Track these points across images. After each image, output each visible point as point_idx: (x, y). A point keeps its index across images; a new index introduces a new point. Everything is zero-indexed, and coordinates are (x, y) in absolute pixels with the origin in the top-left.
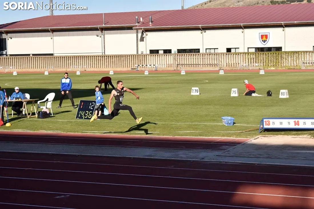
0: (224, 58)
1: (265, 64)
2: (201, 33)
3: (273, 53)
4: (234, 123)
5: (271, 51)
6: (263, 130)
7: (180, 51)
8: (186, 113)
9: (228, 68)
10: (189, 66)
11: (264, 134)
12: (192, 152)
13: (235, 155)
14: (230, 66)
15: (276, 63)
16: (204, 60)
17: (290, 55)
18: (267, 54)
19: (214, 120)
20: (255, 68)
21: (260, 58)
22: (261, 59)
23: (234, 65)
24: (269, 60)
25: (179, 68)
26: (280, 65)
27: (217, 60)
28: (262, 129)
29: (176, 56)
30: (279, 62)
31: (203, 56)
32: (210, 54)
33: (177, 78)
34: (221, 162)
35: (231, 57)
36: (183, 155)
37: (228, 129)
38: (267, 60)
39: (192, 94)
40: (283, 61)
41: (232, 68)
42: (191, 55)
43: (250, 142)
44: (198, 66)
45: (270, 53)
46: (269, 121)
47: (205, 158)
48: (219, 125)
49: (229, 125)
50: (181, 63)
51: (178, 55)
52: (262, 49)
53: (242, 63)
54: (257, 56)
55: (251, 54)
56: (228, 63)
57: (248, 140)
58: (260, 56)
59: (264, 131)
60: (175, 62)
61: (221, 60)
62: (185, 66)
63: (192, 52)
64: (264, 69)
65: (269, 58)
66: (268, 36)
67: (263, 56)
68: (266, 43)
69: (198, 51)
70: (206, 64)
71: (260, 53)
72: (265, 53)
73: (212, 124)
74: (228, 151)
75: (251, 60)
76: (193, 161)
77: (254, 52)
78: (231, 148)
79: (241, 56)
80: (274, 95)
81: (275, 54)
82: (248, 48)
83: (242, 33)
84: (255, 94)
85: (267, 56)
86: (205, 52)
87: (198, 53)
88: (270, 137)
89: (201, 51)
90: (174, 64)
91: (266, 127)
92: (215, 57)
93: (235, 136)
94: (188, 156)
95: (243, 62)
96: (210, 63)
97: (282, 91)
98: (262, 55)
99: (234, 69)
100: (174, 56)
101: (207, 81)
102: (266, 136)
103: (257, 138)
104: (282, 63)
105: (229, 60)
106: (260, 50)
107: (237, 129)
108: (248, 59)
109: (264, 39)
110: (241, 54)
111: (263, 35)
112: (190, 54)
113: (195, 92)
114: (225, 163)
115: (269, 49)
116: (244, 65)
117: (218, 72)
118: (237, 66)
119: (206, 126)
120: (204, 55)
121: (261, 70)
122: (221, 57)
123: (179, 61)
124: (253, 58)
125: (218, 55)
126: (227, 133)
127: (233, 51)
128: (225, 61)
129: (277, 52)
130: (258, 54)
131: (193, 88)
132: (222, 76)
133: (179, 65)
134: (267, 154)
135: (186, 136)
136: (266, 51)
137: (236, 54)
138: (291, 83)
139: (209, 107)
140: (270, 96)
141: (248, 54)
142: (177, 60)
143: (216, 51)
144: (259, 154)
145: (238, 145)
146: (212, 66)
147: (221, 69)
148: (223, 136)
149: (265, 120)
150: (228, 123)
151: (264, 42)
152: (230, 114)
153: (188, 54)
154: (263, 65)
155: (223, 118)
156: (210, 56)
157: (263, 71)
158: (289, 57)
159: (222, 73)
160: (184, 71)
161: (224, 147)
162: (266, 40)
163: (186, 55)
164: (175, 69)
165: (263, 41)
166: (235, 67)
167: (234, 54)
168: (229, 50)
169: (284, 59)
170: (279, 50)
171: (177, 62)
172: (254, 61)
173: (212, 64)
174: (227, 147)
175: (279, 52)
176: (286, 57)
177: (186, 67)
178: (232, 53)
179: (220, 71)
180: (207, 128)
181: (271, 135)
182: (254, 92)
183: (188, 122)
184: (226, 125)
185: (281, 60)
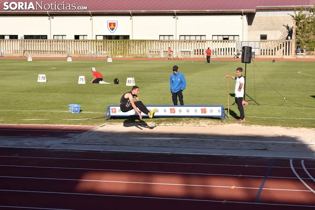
0: (72, 45)
1: (112, 52)
2: (49, 19)
3: (121, 41)
4: (80, 110)
5: (119, 39)
6: (109, 118)
7: (26, 37)
8: (32, 101)
9: (76, 56)
10: (36, 53)
11: (111, 122)
12: (37, 140)
13: (81, 143)
14: (78, 53)
15: (123, 51)
16: (52, 46)
17: (137, 43)
18: (115, 42)
19: (61, 108)
20: (103, 56)
21: (107, 46)
22: (109, 47)
23: (82, 53)
24: (116, 48)
25: (25, 55)
26: (127, 53)
27: (65, 47)
28: (108, 116)
29: (23, 42)
30: (126, 50)
31: (50, 43)
32: (58, 41)
33: (24, 64)
34: (67, 150)
35: (79, 44)
36: (28, 143)
37: (75, 116)
38: (115, 48)
39: (39, 81)
40: (131, 49)
41: (80, 56)
42: (39, 41)
43: (97, 130)
44: (46, 53)
45: (117, 41)
46: (116, 109)
47: (50, 146)
48: (66, 112)
49: (75, 112)
50: (28, 50)
51: (24, 41)
52: (109, 37)
53: (91, 51)
54: (105, 44)
55: (99, 42)
56: (76, 51)
57: (95, 127)
58: (107, 44)
59: (111, 119)
60: (22, 48)
61: (69, 47)
62: (31, 53)
63: (40, 39)
64: (112, 57)
65: (117, 46)
66: (116, 24)
67: (111, 44)
68: (114, 31)
69: (45, 37)
70: (54, 51)
71: (108, 41)
72: (113, 41)
73: (59, 111)
74: (74, 139)
75: (99, 48)
76: (38, 149)
77: (102, 40)
78: (78, 136)
79: (89, 43)
80: (121, 83)
81: (122, 43)
82: (96, 36)
83: (91, 20)
84: (102, 81)
85: (115, 44)
86: (52, 38)
87: (46, 40)
88: (116, 124)
89: (49, 38)
90: (21, 50)
91: (112, 114)
92: (63, 44)
93: (81, 124)
94: (33, 144)
95: (91, 49)
96: (58, 50)
97: (128, 79)
98: (109, 43)
99: (82, 56)
100: (21, 42)
101: (55, 68)
102: (112, 123)
103: (103, 126)
104: (130, 51)
105: (77, 47)
106: (108, 38)
107: (84, 117)
108: (96, 47)
109: (112, 26)
110: (89, 41)
111: (111, 23)
112: (37, 40)
113: (42, 79)
114: (70, 151)
115: (117, 37)
116: (92, 52)
117: (66, 59)
118: (85, 53)
119: (52, 113)
120: (52, 42)
121: (109, 57)
122: (69, 44)
123: (25, 47)
124: (101, 46)
125: (66, 42)
126: (74, 120)
127: (81, 38)
128: (74, 49)
129: (125, 41)
130: (106, 41)
131: (40, 75)
132: (69, 63)
133: (26, 51)
134: (112, 141)
135: (32, 124)
136: (114, 39)
137: (84, 41)
138: (138, 71)
139: (55, 94)
140: (117, 84)
141: (96, 41)
142: (24, 47)
143: (64, 38)
144: (105, 142)
145: (85, 133)
146: (60, 53)
147: (69, 56)
148: (70, 123)
149: (111, 108)
150: (74, 110)
151: (112, 30)
152: (77, 102)
153: (35, 40)
154: (111, 53)
155: (70, 105)
156: (57, 43)
157: (111, 59)
158: (136, 45)
159: (69, 60)
160: (31, 58)
161: (70, 135)
162: (114, 28)
163: (33, 41)
164: (21, 55)
165: (111, 28)
166: (83, 55)
167: (82, 42)
168: (77, 37)
169: (131, 48)
170: (127, 39)
171: (24, 48)
172: (102, 48)
173: (60, 51)
174: (73, 134)
175: (127, 40)
176: (133, 45)
177: (33, 53)
178: (80, 40)
179: (68, 58)
180: (53, 115)
181: (117, 122)
182: (101, 80)
183: (34, 110)
184: (73, 113)
185: (129, 49)
